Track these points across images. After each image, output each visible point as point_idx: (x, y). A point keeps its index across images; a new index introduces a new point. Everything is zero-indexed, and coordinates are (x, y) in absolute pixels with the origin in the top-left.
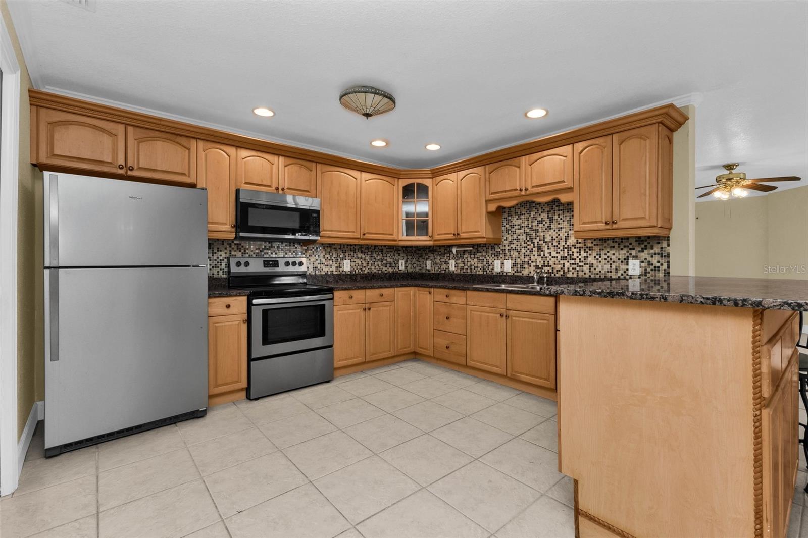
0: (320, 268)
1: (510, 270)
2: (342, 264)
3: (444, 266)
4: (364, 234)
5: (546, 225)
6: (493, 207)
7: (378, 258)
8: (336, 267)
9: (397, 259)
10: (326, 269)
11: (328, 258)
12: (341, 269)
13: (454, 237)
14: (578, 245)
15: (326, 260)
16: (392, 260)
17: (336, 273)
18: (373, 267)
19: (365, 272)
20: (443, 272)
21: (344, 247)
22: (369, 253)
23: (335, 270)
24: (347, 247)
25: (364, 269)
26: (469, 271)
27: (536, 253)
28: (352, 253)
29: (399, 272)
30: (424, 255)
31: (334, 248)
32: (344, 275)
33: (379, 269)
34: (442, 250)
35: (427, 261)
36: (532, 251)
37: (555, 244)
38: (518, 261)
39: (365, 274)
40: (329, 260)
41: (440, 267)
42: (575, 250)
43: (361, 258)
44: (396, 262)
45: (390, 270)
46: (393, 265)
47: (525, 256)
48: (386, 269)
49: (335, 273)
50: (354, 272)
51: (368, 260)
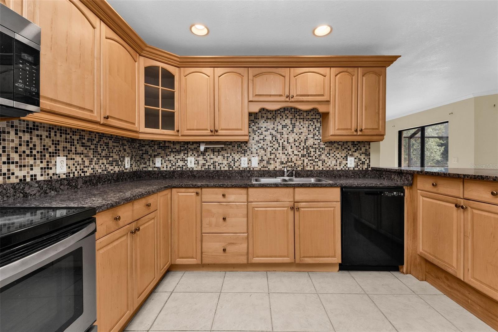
0: (9, 170)
1: (257, 165)
2: (53, 162)
3: (181, 163)
4: (107, 118)
5: (290, 129)
6: (255, 108)
7: (103, 154)
8: (42, 168)
9: (123, 156)
10: (20, 173)
11: (24, 152)
12: (51, 172)
13: (211, 134)
14: (314, 146)
15: (20, 155)
16: (118, 157)
17: (42, 178)
18: (97, 167)
19: (88, 174)
20: (179, 169)
21: (55, 135)
22: (92, 147)
23: (39, 174)
24: (61, 136)
25: (86, 169)
26: (212, 167)
27: (281, 152)
28: (68, 145)
29: (125, 171)
30: (151, 152)
31: (38, 136)
32: (57, 181)
33: (104, 169)
34: (178, 147)
35: (156, 159)
36: (277, 150)
37: (297, 145)
38: (265, 158)
39: (89, 176)
40: (28, 156)
41: (174, 164)
42: (312, 150)
43: (82, 154)
44: (122, 159)
45: (117, 169)
46: (120, 163)
47: (271, 154)
48: (112, 168)
49: (39, 178)
50: (71, 175)
51: (92, 157)
